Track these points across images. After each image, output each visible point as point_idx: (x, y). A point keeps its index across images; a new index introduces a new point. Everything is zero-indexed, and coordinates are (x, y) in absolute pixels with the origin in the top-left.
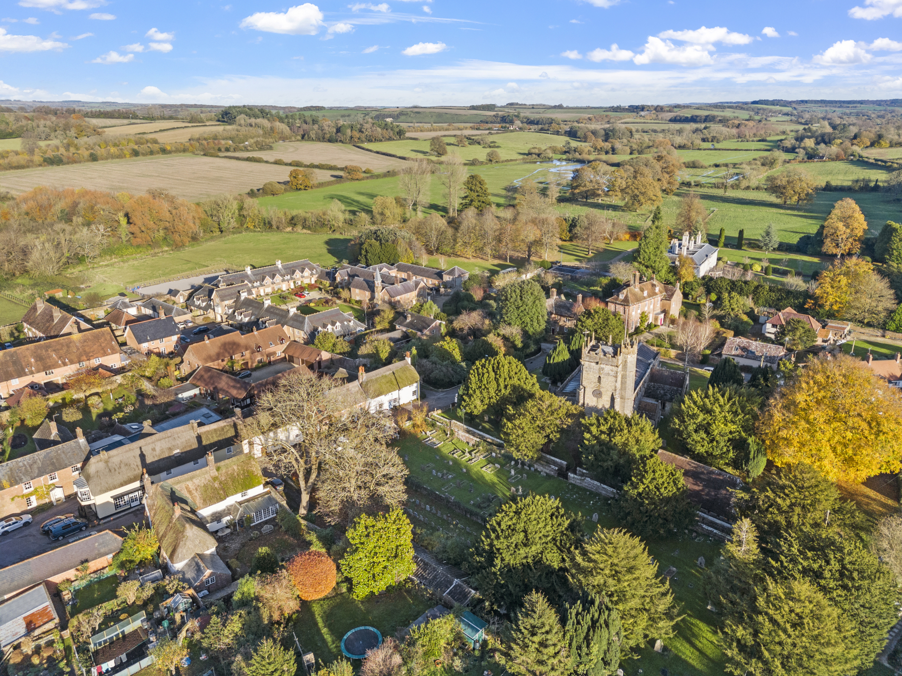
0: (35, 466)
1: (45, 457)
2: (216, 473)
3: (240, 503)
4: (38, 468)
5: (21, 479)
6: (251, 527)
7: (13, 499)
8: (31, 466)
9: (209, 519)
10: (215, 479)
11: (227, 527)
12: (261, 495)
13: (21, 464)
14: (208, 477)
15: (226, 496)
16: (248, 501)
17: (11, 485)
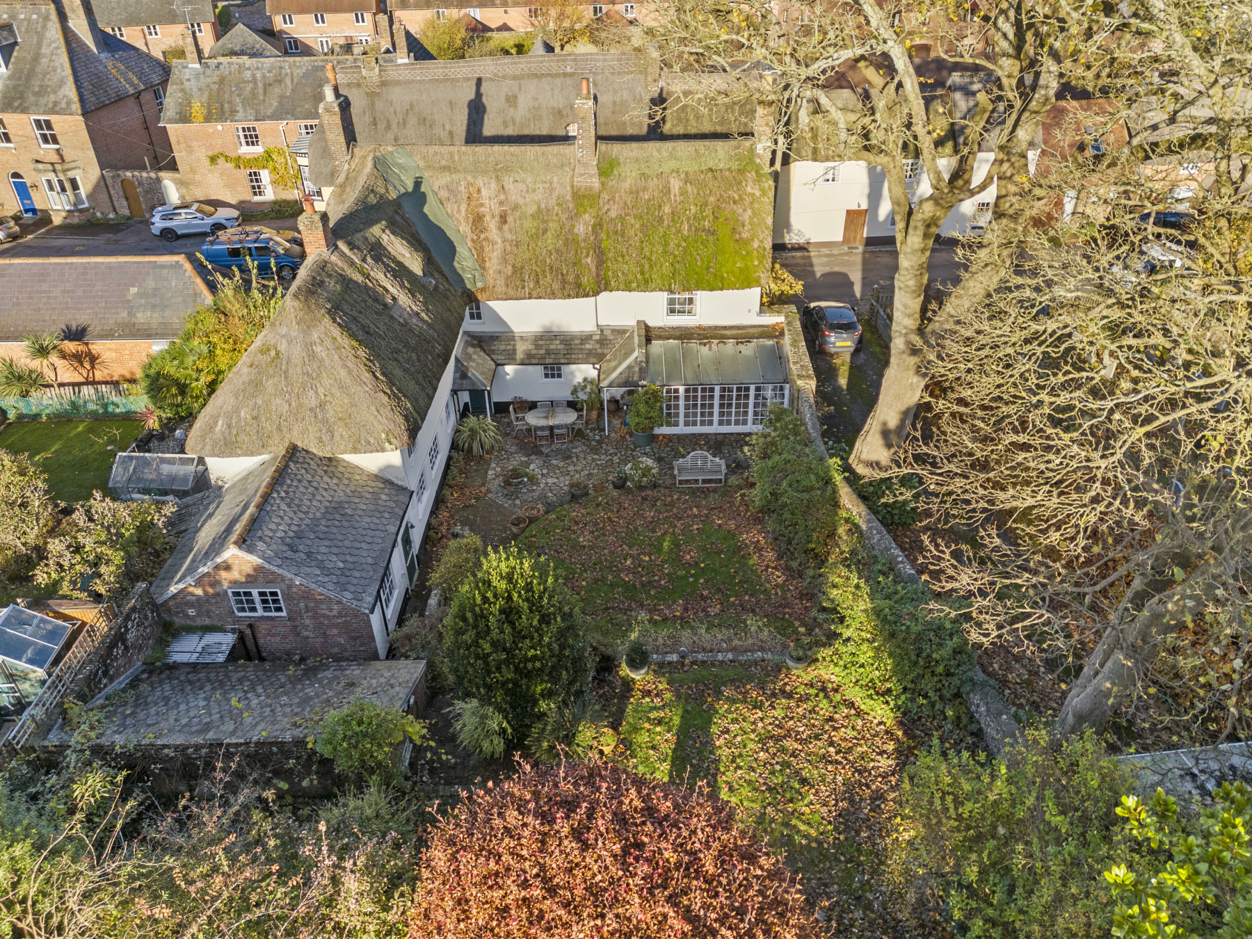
0: (277, 90)
1: (305, 76)
2: (595, 183)
3: (649, 335)
4: (282, 97)
5: (233, 112)
6: (654, 438)
7: (213, 159)
8: (266, 86)
9: (521, 349)
10: (582, 198)
11: (572, 405)
12: (743, 334)
13: (248, 74)
14: (562, 184)
15: (601, 285)
16: (684, 335)
17: (208, 119)
